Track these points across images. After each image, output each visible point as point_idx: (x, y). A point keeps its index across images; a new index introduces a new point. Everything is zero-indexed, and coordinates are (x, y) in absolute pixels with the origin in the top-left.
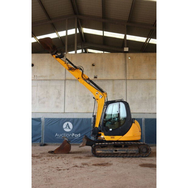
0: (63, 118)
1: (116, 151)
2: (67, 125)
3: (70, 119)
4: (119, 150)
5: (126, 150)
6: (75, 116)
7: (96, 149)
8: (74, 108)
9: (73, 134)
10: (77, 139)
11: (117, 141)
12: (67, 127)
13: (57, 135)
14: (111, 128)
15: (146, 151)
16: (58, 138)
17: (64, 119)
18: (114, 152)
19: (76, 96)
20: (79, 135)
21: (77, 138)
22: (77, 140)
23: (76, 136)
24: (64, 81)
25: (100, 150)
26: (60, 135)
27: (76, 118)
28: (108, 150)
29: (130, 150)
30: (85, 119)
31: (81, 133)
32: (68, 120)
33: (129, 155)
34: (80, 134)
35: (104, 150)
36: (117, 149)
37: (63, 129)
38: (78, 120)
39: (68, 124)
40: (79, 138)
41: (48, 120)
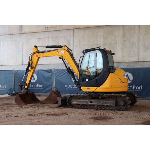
1: (91, 102)
4: (94, 102)
5: (102, 102)
7: (72, 100)
11: (93, 92)
13: (67, 86)
14: (87, 79)
15: (123, 104)
18: (90, 104)
19: (84, 45)
24: (73, 30)
25: (76, 101)
28: (83, 102)
29: (106, 102)
33: (105, 107)
35: (79, 101)
36: (92, 101)
41: (58, 72)
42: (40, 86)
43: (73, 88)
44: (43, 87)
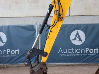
0: (70, 25)
2: (76, 36)
3: (81, 25)
8: (86, 8)
9: (87, 49)
13: (62, 51)
16: (63, 55)
17: (72, 25)
20: (96, 51)
21: (93, 55)
22: (93, 58)
23: (91, 51)
26: (65, 51)
27: (91, 24)
32: (77, 27)
34: (97, 49)
37: (70, 41)
38: (94, 26)
39: (78, 34)
40: (97, 54)
42: (13, 52)
43: (72, 53)
44: (18, 53)
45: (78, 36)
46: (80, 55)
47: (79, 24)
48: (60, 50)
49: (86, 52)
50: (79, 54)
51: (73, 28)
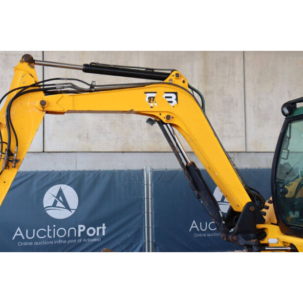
0: (43, 172)
2: (58, 197)
3: (69, 173)
6: (83, 164)
8: (80, 136)
9: (81, 228)
10: (96, 243)
12: (59, 204)
13: (21, 234)
16: (26, 244)
17: (48, 174)
20: (101, 231)
21: (95, 240)
22: (94, 248)
23: (91, 232)
26: (30, 234)
27: (90, 172)
30: (120, 172)
31: (108, 221)
32: (61, 178)
34: (104, 227)
37: (42, 210)
38: (98, 176)
39: (60, 193)
40: (103, 238)
45: (61, 198)
46: (65, 242)
47: (64, 172)
48: (19, 233)
49: (79, 235)
50: (63, 239)
51: (50, 180)
